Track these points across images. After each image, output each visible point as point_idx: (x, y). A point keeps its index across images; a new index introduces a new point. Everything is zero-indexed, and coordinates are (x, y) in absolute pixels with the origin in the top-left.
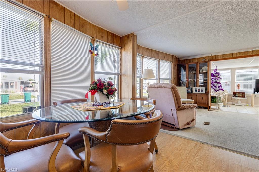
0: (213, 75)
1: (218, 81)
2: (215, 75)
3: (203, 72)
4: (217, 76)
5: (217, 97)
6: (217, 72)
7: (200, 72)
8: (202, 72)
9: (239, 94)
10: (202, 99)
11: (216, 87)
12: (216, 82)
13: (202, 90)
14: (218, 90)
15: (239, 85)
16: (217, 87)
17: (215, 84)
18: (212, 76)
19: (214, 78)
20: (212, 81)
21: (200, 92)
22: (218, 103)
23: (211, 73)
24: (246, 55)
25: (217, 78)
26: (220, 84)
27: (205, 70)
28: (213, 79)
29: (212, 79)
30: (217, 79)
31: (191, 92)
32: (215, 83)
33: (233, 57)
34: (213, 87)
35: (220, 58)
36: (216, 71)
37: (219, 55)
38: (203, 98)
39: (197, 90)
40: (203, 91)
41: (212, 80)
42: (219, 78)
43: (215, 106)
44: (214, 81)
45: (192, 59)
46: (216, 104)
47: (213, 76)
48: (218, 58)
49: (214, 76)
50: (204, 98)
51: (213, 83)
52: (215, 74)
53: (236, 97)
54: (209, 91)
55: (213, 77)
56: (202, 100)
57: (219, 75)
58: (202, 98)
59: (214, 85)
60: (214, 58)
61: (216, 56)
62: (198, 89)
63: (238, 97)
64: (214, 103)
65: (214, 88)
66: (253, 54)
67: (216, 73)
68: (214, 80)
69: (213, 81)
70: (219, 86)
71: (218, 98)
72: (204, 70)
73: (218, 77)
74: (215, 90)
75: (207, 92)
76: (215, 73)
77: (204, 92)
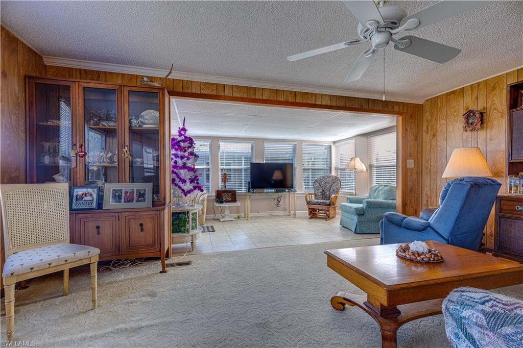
0: (176, 143)
1: (189, 164)
2: (182, 144)
3: (145, 126)
4: (186, 149)
5: (188, 212)
6: (186, 137)
7: (133, 124)
8: (140, 126)
9: (227, 195)
10: (142, 230)
11: (184, 181)
12: (184, 166)
13: (141, 195)
14: (190, 191)
15: (225, 174)
16: (188, 183)
17: (183, 173)
18: (173, 146)
19: (180, 153)
20: (172, 163)
21: (134, 205)
22: (192, 232)
23: (172, 137)
24: (252, 97)
25: (186, 154)
26: (195, 172)
27: (151, 122)
28: (176, 156)
29: (173, 157)
30: (188, 159)
31: (94, 205)
32: (181, 168)
33: (226, 94)
34: (177, 180)
35: (194, 91)
36: (183, 132)
37: (191, 82)
38: (144, 227)
39: (120, 197)
40: (144, 200)
41: (175, 159)
42: (191, 154)
43: (183, 242)
44: (180, 162)
45: (105, 73)
46: (186, 234)
47: (177, 147)
48: (190, 91)
49: (179, 146)
50: (148, 225)
51: (175, 170)
52: (181, 141)
53: (221, 202)
54: (164, 199)
55: (176, 150)
56: (141, 233)
57: (192, 146)
58: (141, 225)
59: (180, 176)
60: (179, 89)
61: (185, 83)
62: (126, 193)
63: (227, 202)
64: (180, 231)
65: (180, 184)
66: (264, 98)
67: (183, 137)
68: (179, 160)
69: (176, 162)
70: (193, 177)
71: (191, 216)
72: (147, 122)
73: (190, 150)
74: (183, 191)
75: (159, 203)
76: (180, 139)
77: (148, 203)
